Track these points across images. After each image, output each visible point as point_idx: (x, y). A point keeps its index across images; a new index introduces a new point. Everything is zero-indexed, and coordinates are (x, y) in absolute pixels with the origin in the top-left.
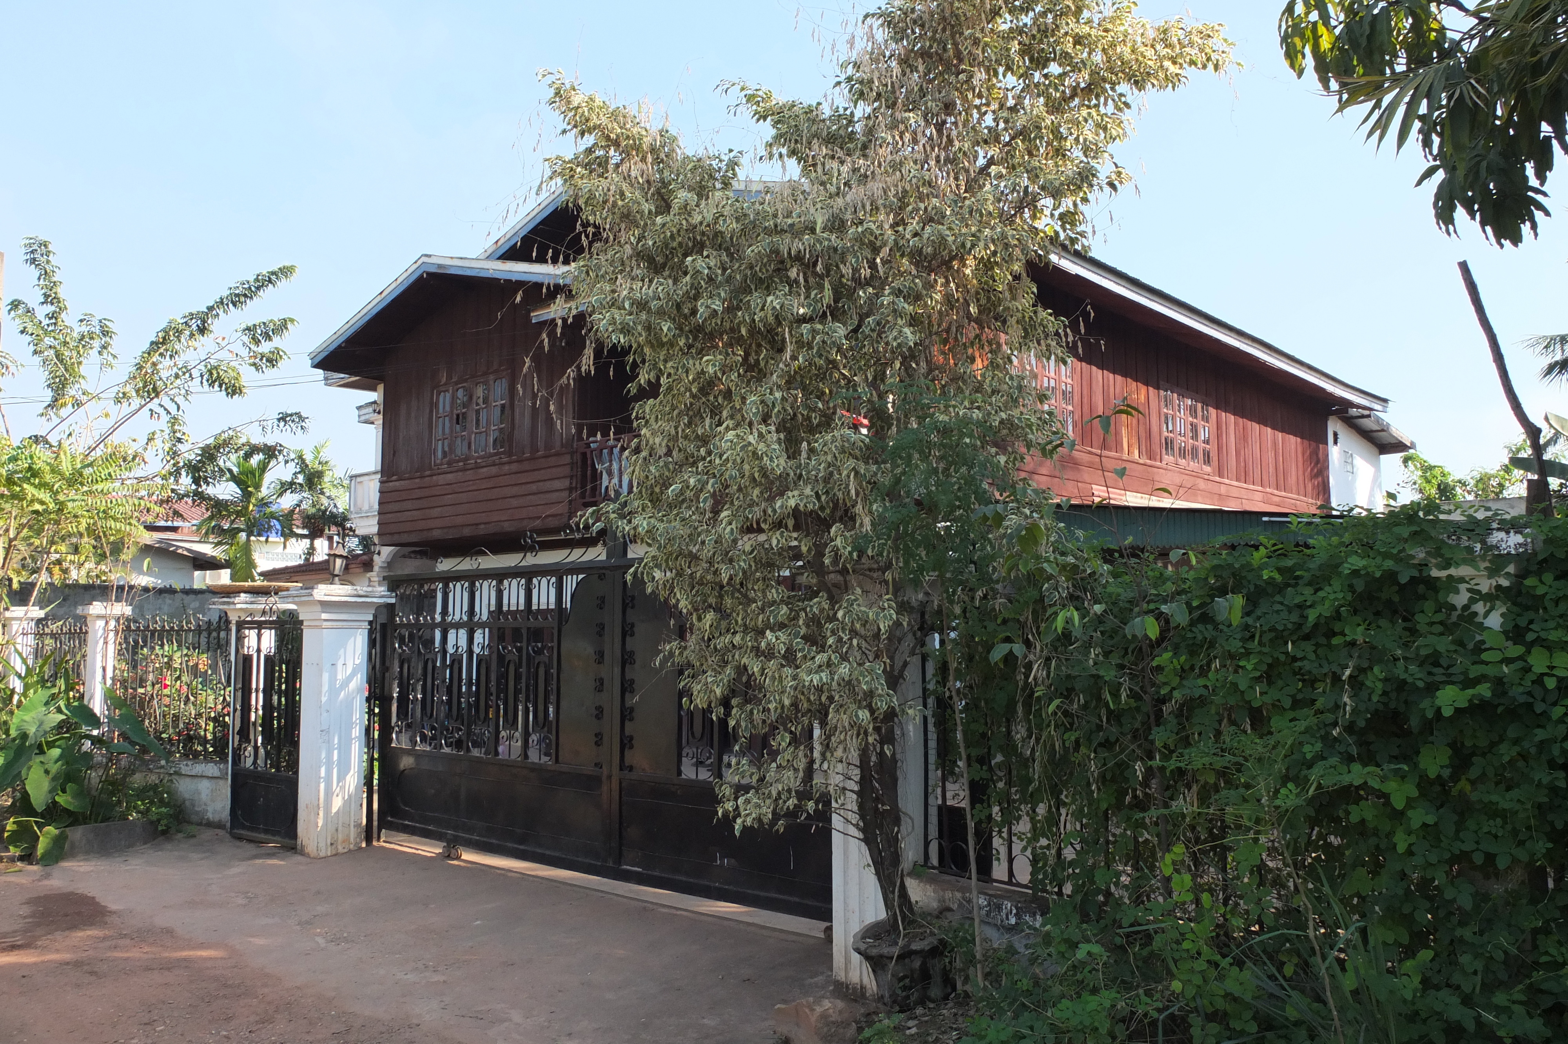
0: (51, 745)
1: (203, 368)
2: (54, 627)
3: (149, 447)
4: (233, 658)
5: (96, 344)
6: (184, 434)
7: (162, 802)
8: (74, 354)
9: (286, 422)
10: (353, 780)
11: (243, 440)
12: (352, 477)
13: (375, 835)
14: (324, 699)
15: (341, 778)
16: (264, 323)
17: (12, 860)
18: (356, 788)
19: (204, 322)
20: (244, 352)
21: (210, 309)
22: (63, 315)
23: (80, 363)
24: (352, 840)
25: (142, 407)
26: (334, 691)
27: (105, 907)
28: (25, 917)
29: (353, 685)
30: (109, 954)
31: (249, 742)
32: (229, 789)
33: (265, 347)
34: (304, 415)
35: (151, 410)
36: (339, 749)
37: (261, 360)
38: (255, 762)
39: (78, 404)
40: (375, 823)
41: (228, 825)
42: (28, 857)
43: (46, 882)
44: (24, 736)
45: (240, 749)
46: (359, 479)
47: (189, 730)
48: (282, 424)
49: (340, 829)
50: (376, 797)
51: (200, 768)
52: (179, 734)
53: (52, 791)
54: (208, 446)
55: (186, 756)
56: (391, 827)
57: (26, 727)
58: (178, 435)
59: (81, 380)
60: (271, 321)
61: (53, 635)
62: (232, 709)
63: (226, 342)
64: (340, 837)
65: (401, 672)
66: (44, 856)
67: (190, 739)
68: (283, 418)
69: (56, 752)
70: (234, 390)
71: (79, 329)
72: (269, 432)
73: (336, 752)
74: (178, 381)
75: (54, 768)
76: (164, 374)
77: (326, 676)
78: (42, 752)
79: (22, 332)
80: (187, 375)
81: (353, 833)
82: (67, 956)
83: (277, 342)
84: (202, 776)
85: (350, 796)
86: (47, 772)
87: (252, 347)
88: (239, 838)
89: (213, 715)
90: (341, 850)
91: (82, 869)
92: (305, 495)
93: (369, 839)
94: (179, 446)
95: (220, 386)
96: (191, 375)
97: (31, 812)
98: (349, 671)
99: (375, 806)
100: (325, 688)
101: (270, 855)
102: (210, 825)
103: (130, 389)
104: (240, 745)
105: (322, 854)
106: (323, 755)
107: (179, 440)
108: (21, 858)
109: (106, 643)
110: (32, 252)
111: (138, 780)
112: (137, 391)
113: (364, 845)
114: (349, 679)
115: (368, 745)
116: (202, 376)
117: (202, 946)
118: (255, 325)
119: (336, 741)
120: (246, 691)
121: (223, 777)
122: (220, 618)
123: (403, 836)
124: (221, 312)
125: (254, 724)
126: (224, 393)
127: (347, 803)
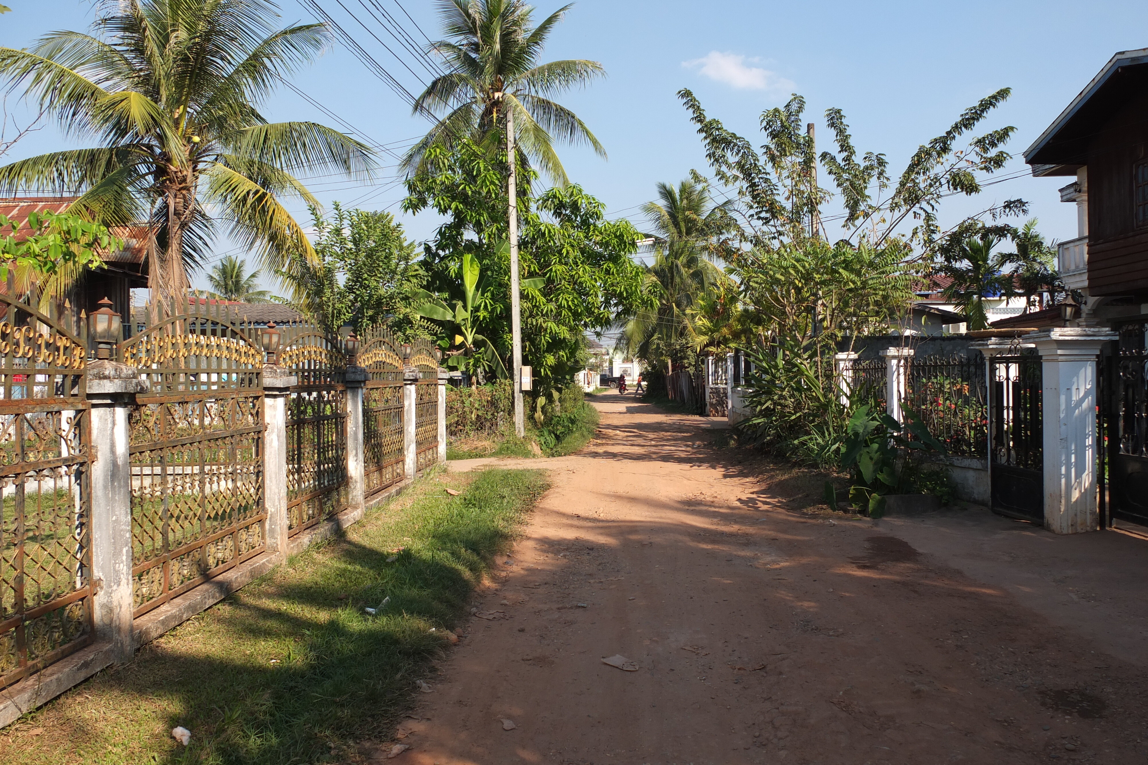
0: (872, 441)
1: (949, 177)
2: (865, 364)
3: (914, 239)
4: (988, 384)
5: (875, 172)
6: (937, 227)
7: (943, 484)
8: (861, 182)
9: (1010, 208)
10: (1087, 479)
11: (980, 225)
12: (1060, 245)
13: (1107, 522)
14: (1062, 416)
15: (1078, 475)
16: (991, 135)
17: (854, 512)
18: (1091, 484)
19: (945, 143)
20: (977, 160)
21: (949, 133)
22: (853, 157)
23: (866, 187)
24: (1088, 524)
25: (908, 211)
26: (1070, 410)
27: (915, 550)
28: (868, 549)
29: (1085, 405)
30: (923, 581)
31: (1003, 446)
32: (989, 479)
33: (993, 153)
34: (1024, 200)
35: (915, 212)
36: (1076, 453)
37: (990, 163)
38: (1008, 460)
39: (867, 215)
40: (1107, 513)
41: (990, 503)
42: (863, 511)
43: (875, 529)
44: (856, 434)
45: (996, 450)
46: (1065, 246)
47: (958, 435)
48: (1007, 210)
49: (1079, 514)
50: (1107, 493)
51: (967, 462)
52: (951, 437)
53: (875, 471)
54: (954, 234)
55: (955, 453)
56: (1121, 517)
57: (857, 429)
58: (932, 228)
59: (868, 199)
60: (996, 132)
61: (864, 370)
62: (988, 421)
63: (964, 154)
64: (1079, 521)
65: (1127, 394)
66: (873, 511)
67: (958, 441)
68: (1008, 205)
69: (875, 446)
70: (971, 188)
71: (863, 164)
72: (998, 217)
73: (1073, 456)
74: (932, 189)
75: (876, 456)
76: (922, 186)
77: (1063, 398)
78: (867, 446)
79: (830, 173)
80: (938, 184)
81: (1089, 519)
82: (897, 578)
83: (1001, 147)
84: (969, 468)
85: (1085, 490)
86: (871, 458)
87: (982, 154)
88: (999, 514)
89: (973, 425)
90: (1079, 530)
91: (896, 523)
92: (1021, 263)
93: (1102, 524)
94: (934, 236)
95: (962, 188)
96: (940, 183)
97: (864, 484)
98: (1082, 394)
99: (1107, 499)
100: (1063, 407)
101: (1024, 528)
102: (976, 502)
103: (900, 200)
104: (996, 447)
105: (1065, 532)
106: (1063, 458)
107: (933, 232)
108: (860, 512)
109: (899, 374)
110: (831, 119)
111: (926, 467)
112: (905, 200)
113: (1098, 529)
114: (1082, 400)
115: (1099, 452)
116: (948, 182)
117: (984, 586)
118: (984, 138)
119: (1073, 447)
120: (999, 408)
121: (985, 469)
122: (977, 356)
123: (1131, 525)
124: (956, 135)
125: (1007, 432)
126: (964, 193)
127: (1083, 495)
